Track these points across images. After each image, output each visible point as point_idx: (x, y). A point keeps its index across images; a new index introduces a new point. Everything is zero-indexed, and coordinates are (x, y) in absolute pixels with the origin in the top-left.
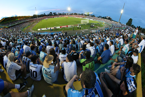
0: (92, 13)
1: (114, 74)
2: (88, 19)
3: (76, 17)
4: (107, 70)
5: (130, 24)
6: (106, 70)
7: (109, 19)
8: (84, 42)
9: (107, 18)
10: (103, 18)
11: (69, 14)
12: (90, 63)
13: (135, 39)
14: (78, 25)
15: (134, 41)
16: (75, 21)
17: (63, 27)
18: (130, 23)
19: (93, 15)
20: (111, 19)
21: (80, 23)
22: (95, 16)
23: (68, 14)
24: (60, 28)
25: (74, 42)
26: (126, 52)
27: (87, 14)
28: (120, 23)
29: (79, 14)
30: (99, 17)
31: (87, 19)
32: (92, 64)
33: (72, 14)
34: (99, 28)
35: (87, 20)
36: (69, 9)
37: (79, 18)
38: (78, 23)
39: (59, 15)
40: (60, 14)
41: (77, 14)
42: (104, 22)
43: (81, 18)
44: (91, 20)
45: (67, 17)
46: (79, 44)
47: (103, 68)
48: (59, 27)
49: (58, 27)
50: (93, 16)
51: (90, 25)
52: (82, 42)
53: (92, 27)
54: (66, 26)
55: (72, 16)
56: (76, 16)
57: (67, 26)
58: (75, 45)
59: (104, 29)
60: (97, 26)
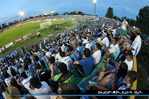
0: (54, 12)
1: (104, 86)
2: (49, 20)
3: (33, 22)
4: (92, 82)
5: (111, 16)
6: (90, 82)
7: (80, 13)
8: (50, 54)
9: (76, 13)
10: (71, 14)
11: (22, 20)
12: (70, 79)
13: (125, 37)
14: (36, 32)
15: (124, 39)
16: (32, 28)
17: (17, 41)
18: (110, 13)
19: (56, 13)
20: (82, 13)
21: (40, 28)
22: (58, 15)
23: (20, 21)
24: (14, 44)
25: (37, 58)
26: (116, 56)
27: (47, 14)
28: (96, 16)
29: (36, 17)
30: (64, 14)
31: (47, 20)
32: (72, 79)
33: (27, 19)
34: (68, 28)
35: (49, 22)
36: (22, 14)
37: (36, 21)
38: (37, 29)
39: (9, 25)
40: (11, 24)
41: (33, 18)
42: (73, 19)
43: (39, 21)
44: (54, 20)
45: (20, 25)
46: (45, 59)
47: (87, 81)
48: (12, 43)
49: (10, 44)
50: (56, 15)
51: (55, 28)
52: (48, 54)
53: (57, 29)
54: (20, 39)
55: (27, 22)
56: (31, 21)
57: (22, 38)
58: (39, 62)
59: (76, 28)
60: (64, 26)
